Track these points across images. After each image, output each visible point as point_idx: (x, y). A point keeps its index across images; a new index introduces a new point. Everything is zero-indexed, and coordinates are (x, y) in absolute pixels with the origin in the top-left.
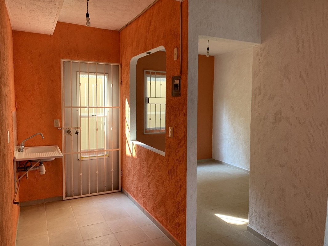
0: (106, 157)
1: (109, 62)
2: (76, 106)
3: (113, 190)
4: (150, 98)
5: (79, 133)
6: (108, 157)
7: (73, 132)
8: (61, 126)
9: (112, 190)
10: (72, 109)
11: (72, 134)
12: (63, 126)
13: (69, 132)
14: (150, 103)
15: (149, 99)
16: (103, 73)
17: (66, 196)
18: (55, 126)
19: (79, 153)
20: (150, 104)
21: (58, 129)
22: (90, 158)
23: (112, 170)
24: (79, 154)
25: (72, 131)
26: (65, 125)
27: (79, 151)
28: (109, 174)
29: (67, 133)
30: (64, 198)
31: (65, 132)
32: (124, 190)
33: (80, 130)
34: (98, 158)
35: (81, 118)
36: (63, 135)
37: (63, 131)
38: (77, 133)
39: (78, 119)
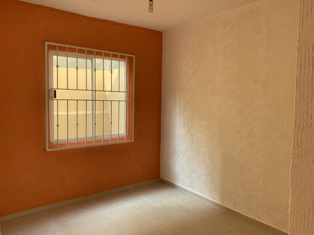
4: (57, 90)
14: (57, 98)
15: (55, 91)
20: (58, 100)
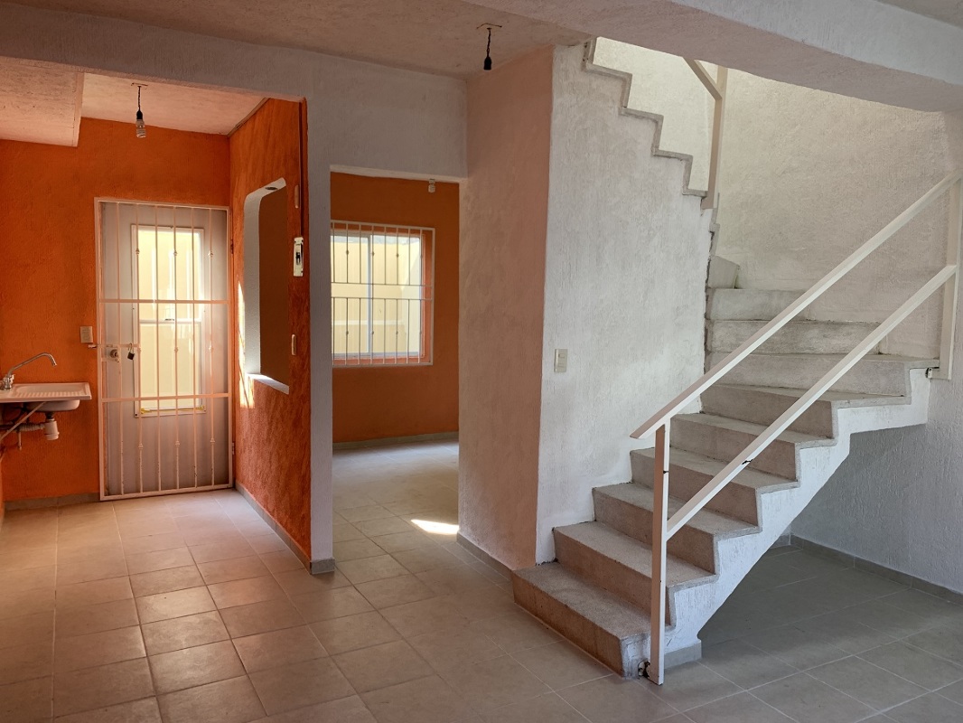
0: (199, 411)
1: (204, 202)
2: (130, 298)
3: (215, 484)
5: (135, 358)
6: (204, 413)
7: (122, 354)
8: (95, 342)
9: (211, 484)
10: (119, 306)
11: (120, 359)
12: (100, 340)
13: (113, 354)
16: (190, 227)
17: (108, 494)
18: (82, 341)
19: (137, 399)
21: (90, 346)
22: (162, 414)
23: (212, 440)
24: (137, 403)
25: (119, 353)
26: (104, 337)
27: (137, 396)
28: (205, 449)
29: (108, 357)
30: (103, 497)
31: (104, 355)
32: (239, 484)
33: (139, 351)
34: (180, 412)
35: (142, 325)
36: (100, 359)
37: (99, 352)
38: (131, 356)
39: (134, 325)
